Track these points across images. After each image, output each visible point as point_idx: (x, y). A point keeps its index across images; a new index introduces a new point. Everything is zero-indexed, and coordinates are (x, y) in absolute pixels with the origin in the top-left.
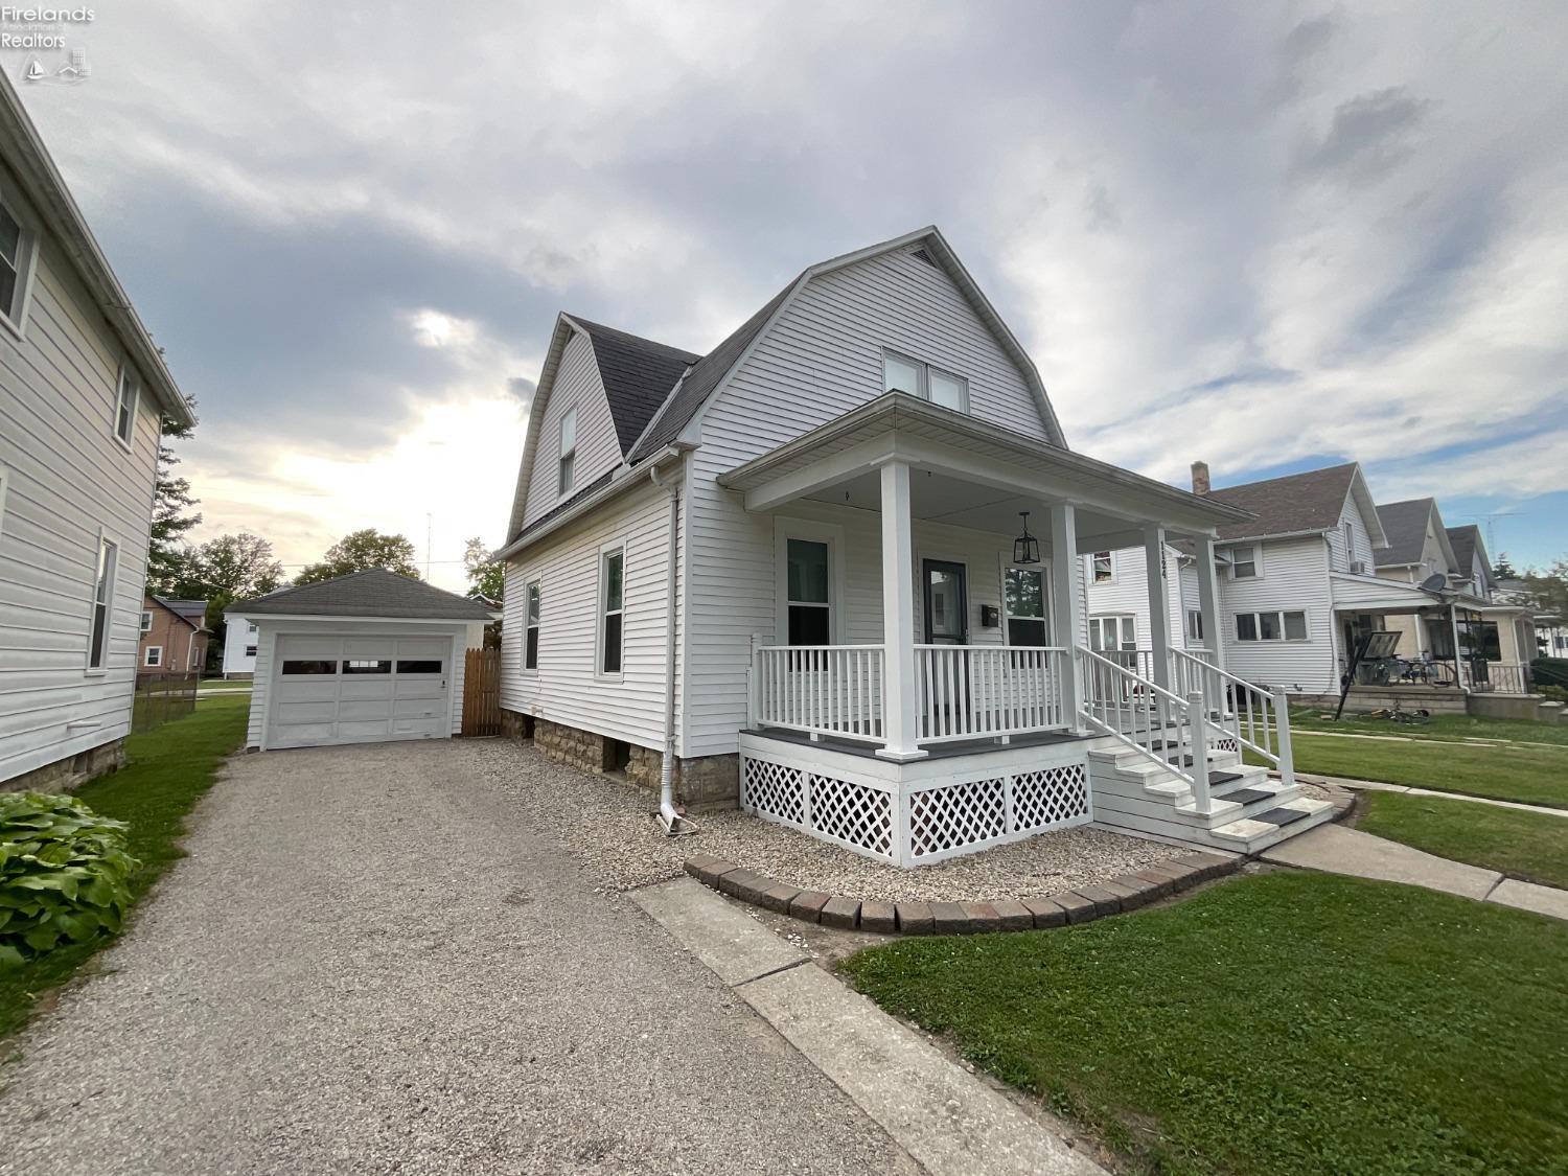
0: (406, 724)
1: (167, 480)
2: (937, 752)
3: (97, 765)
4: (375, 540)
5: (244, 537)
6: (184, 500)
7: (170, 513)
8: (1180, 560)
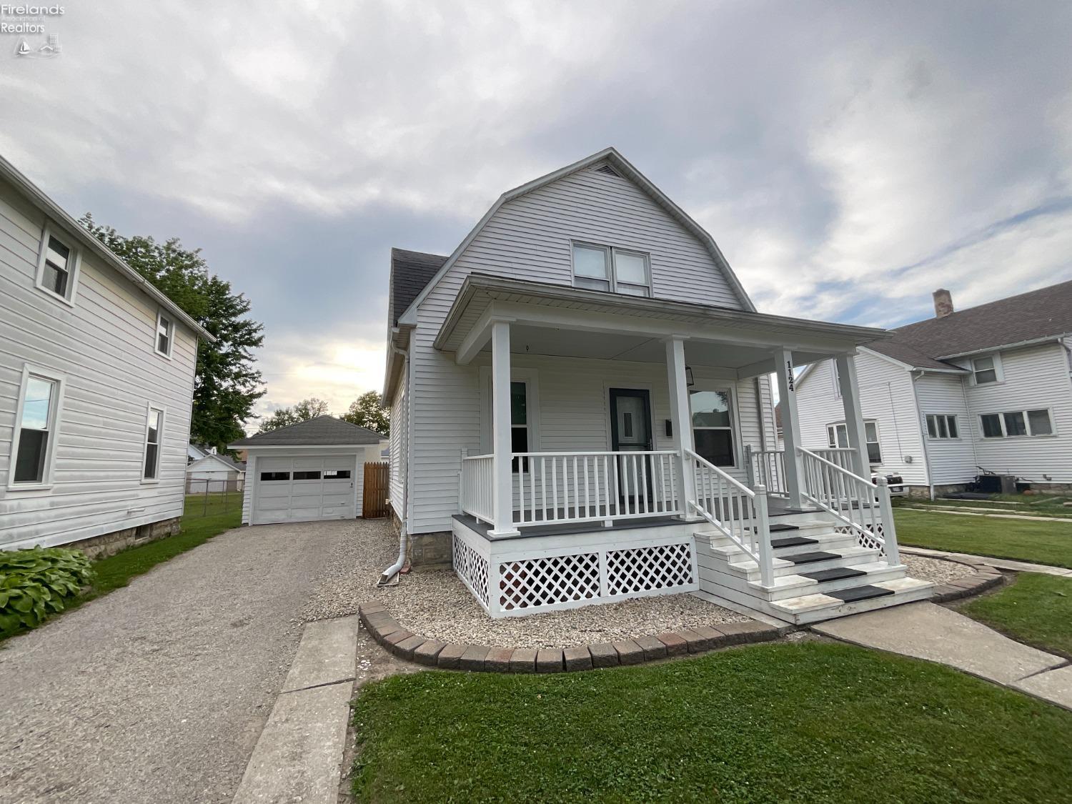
0: (330, 510)
1: (251, 372)
2: (527, 533)
3: (155, 533)
4: (376, 397)
5: (313, 400)
6: (259, 382)
7: (252, 390)
8: (912, 372)
